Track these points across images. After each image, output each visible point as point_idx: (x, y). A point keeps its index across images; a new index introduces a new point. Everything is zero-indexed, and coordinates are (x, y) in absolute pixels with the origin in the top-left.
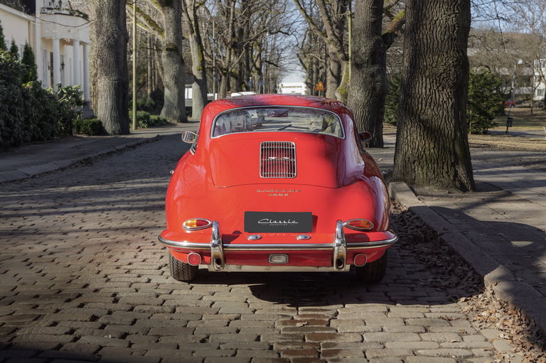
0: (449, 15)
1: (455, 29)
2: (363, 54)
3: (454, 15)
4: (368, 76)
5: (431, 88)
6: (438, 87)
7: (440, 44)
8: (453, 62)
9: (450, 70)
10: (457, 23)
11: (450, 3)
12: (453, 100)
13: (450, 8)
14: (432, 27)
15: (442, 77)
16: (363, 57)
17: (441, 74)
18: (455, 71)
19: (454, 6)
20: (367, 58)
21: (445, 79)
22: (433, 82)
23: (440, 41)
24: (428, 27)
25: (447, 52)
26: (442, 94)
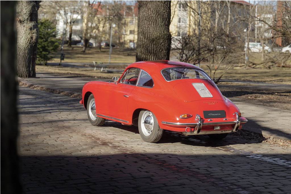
0: (164, 13)
1: (167, 20)
2: (24, 14)
3: (166, 13)
4: (28, 29)
5: (156, 50)
6: (160, 50)
7: (160, 27)
8: (167, 37)
9: (165, 41)
10: (168, 17)
11: (164, 7)
12: (166, 56)
13: (165, 9)
14: (156, 18)
15: (162, 45)
16: (25, 16)
17: (161, 43)
18: (168, 41)
19: (166, 8)
20: (27, 17)
21: (163, 46)
22: (157, 47)
23: (160, 26)
24: (154, 18)
25: (163, 32)
26: (161, 53)
